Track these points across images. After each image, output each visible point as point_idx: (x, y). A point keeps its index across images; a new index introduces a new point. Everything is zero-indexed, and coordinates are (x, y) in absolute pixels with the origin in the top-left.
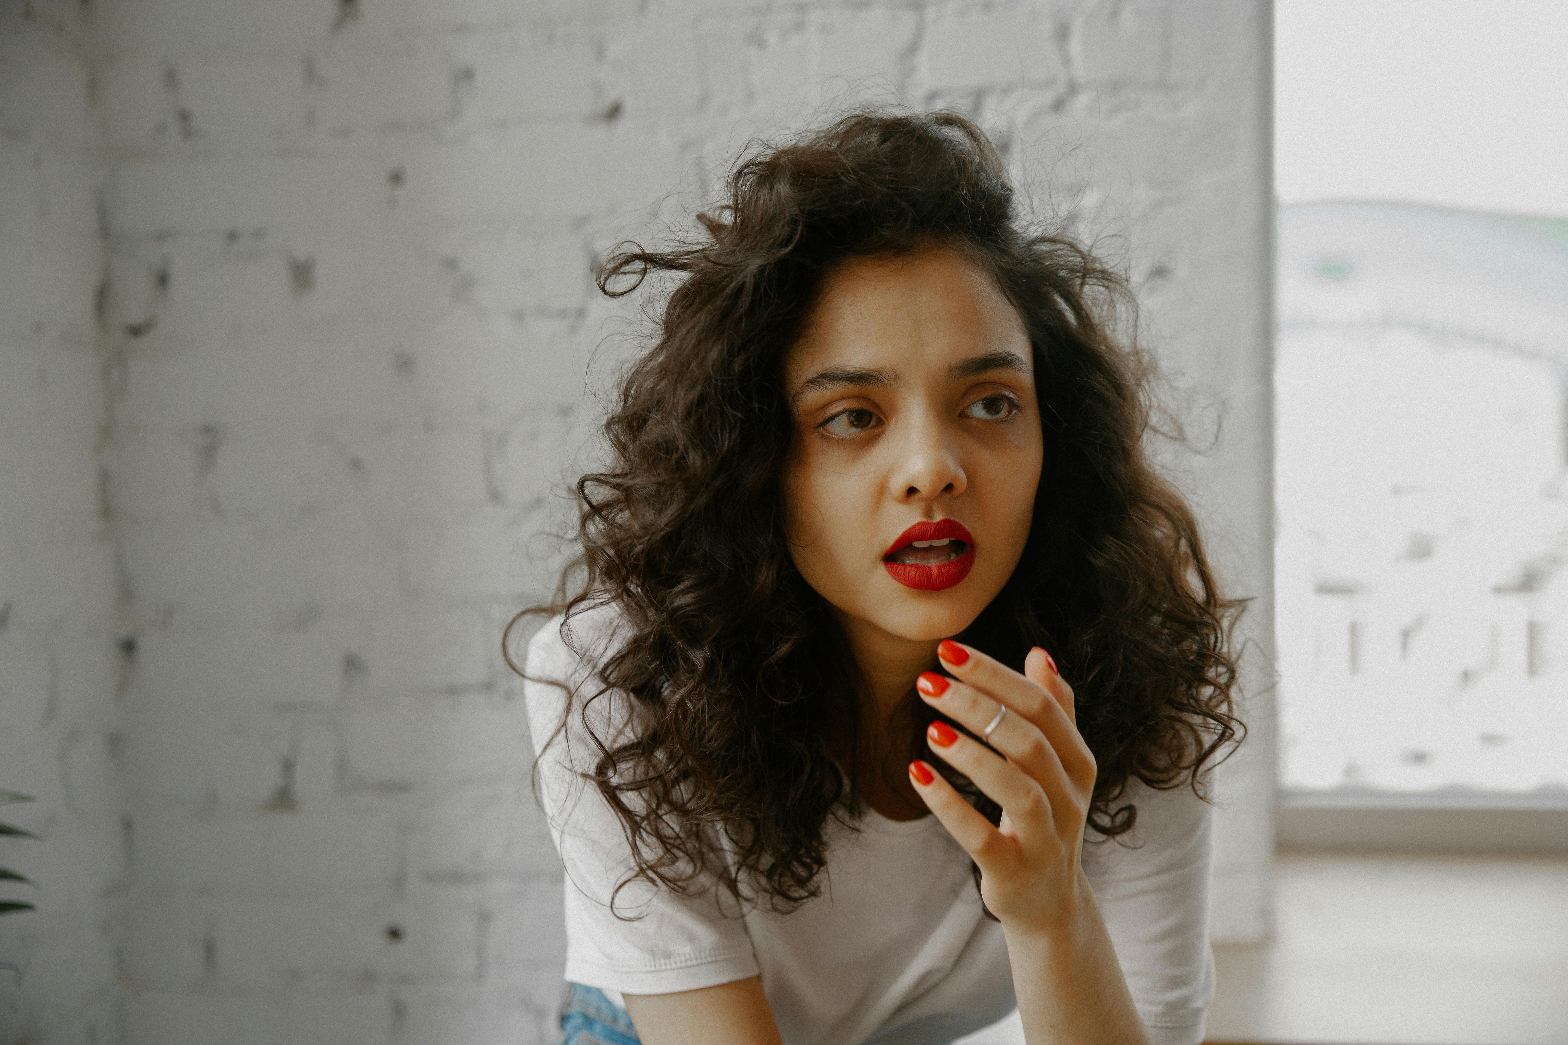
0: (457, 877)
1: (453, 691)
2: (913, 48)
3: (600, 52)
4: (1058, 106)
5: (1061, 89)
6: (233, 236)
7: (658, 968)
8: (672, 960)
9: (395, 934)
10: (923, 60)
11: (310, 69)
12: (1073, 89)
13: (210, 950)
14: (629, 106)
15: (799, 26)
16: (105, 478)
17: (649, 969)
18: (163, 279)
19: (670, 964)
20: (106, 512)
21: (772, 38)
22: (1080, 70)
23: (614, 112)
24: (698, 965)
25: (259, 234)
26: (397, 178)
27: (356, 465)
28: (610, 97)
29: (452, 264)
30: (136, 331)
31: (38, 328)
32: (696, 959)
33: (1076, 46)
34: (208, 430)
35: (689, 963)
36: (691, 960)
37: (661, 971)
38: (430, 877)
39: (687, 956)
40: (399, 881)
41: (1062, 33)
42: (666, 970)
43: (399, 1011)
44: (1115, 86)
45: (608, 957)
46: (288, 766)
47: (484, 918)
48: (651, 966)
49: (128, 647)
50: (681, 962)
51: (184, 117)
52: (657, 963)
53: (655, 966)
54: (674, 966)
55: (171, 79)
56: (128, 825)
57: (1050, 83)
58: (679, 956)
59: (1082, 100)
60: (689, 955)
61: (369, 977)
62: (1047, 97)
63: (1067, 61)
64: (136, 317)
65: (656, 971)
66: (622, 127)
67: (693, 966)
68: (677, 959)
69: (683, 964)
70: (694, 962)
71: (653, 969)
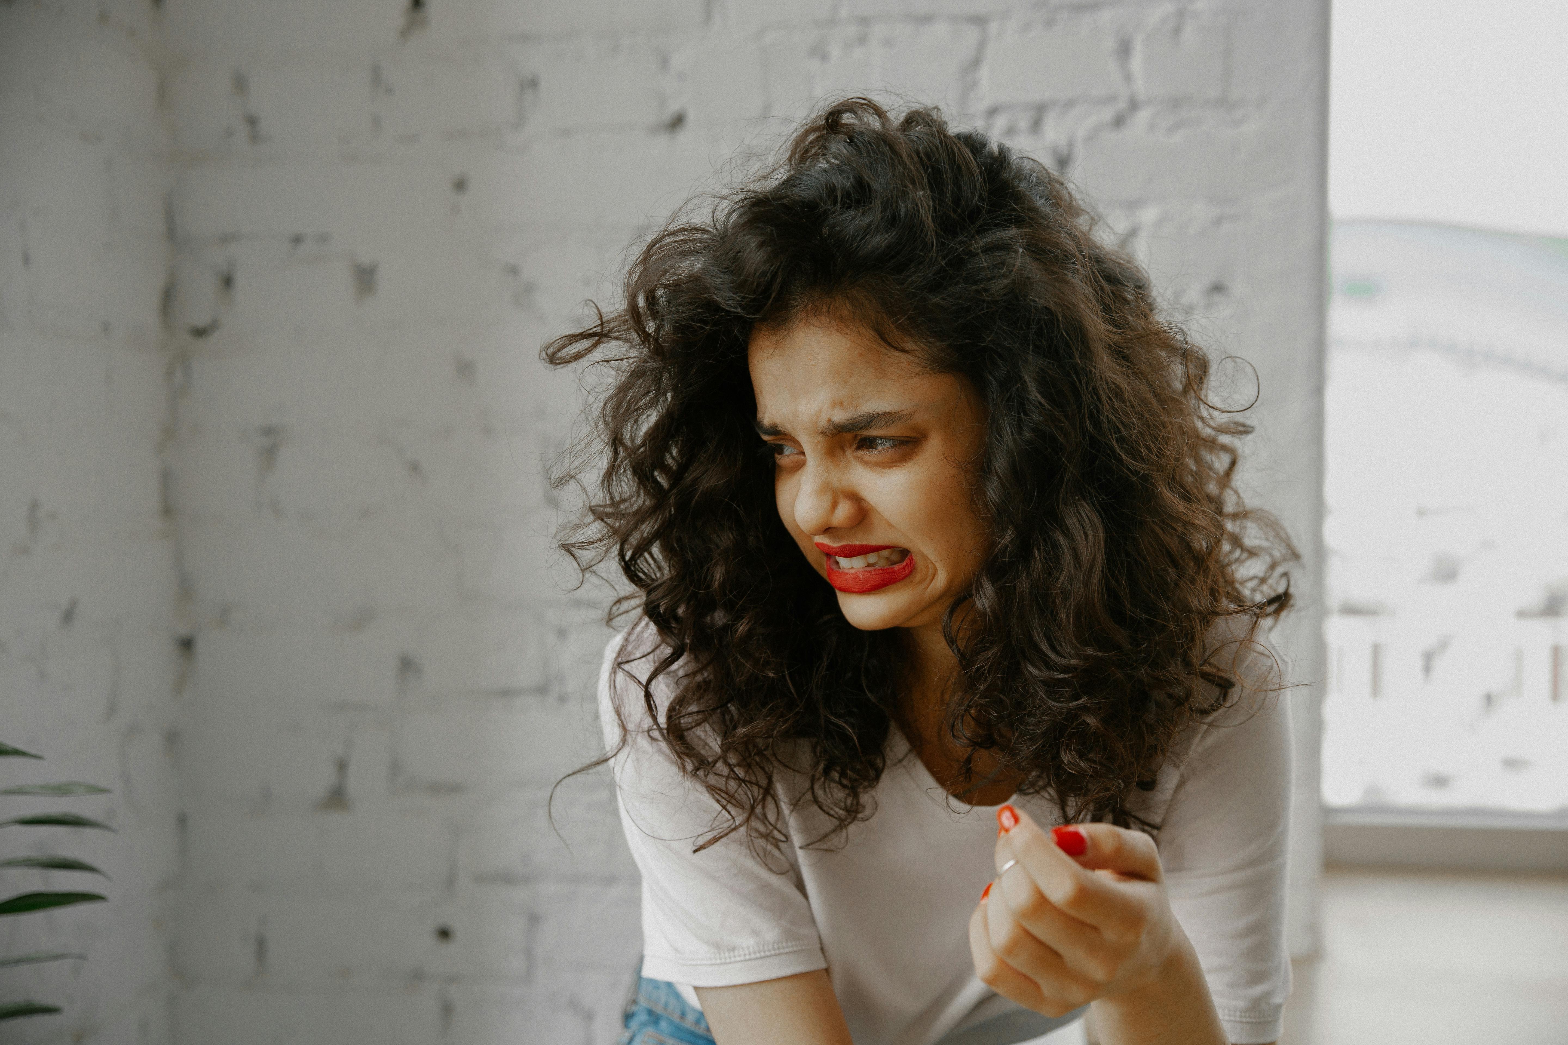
0: (508, 879)
1: (506, 693)
2: (975, 63)
3: (664, 63)
4: (1119, 121)
5: (1122, 104)
6: (297, 240)
7: (723, 961)
8: (736, 953)
9: (444, 934)
10: (984, 73)
11: (376, 75)
12: (1134, 105)
13: (261, 947)
14: (691, 116)
15: (862, 40)
16: (167, 479)
17: (714, 962)
18: (228, 282)
19: (735, 957)
20: (168, 511)
21: (835, 51)
22: (1140, 87)
23: (677, 122)
24: (761, 958)
25: (323, 239)
26: (460, 185)
27: (415, 467)
28: (673, 108)
29: (514, 270)
30: (200, 332)
31: (106, 328)
32: (760, 952)
33: (1137, 64)
34: (268, 431)
35: (753, 956)
36: (755, 953)
37: (726, 963)
38: (481, 879)
39: (751, 949)
40: (450, 882)
41: (1124, 50)
42: (730, 963)
43: (447, 1010)
44: (1176, 103)
45: (676, 950)
46: (342, 766)
47: (534, 919)
48: (716, 959)
49: (187, 645)
50: (745, 955)
51: (252, 121)
52: (722, 955)
53: (720, 959)
54: (738, 959)
55: (240, 84)
56: (182, 820)
57: (1111, 99)
58: (743, 949)
59: (1143, 116)
60: (753, 948)
61: (418, 976)
62: (1107, 114)
63: (1128, 78)
64: (201, 319)
65: (721, 964)
66: (684, 136)
67: (757, 959)
68: (741, 952)
69: (747, 957)
70: (758, 955)
71: (718, 961)
